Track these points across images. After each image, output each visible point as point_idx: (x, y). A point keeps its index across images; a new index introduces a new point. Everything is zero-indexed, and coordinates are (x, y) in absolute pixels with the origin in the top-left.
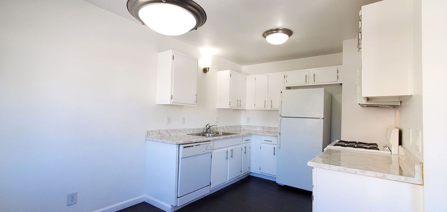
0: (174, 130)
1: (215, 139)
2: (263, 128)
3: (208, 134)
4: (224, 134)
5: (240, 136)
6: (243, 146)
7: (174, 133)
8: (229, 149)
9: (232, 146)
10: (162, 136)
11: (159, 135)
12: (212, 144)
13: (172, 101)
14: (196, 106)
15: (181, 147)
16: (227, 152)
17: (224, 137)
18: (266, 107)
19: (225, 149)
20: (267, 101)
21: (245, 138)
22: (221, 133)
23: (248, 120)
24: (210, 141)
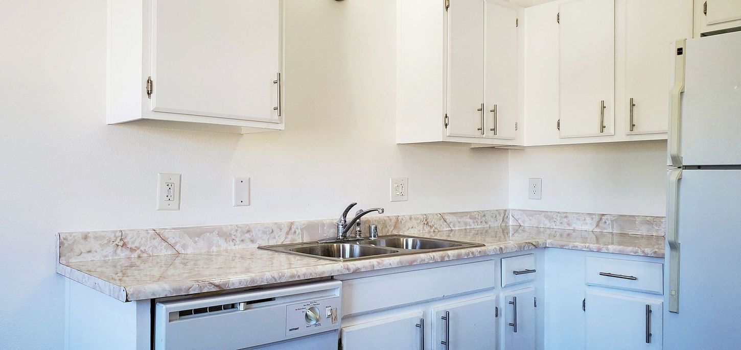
0: (196, 233)
1: (357, 272)
2: (596, 219)
3: (347, 246)
4: (427, 245)
5: (485, 257)
6: (504, 296)
7: (196, 242)
8: (434, 312)
9: (444, 298)
10: (135, 255)
11: (122, 254)
12: (337, 293)
13: (153, 102)
14: (281, 127)
15: (162, 310)
16: (421, 325)
17: (401, 262)
18: (609, 129)
19: (415, 313)
20: (609, 105)
21: (510, 265)
22: (410, 241)
23: (536, 187)
24: (331, 278)
